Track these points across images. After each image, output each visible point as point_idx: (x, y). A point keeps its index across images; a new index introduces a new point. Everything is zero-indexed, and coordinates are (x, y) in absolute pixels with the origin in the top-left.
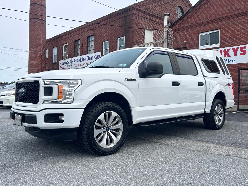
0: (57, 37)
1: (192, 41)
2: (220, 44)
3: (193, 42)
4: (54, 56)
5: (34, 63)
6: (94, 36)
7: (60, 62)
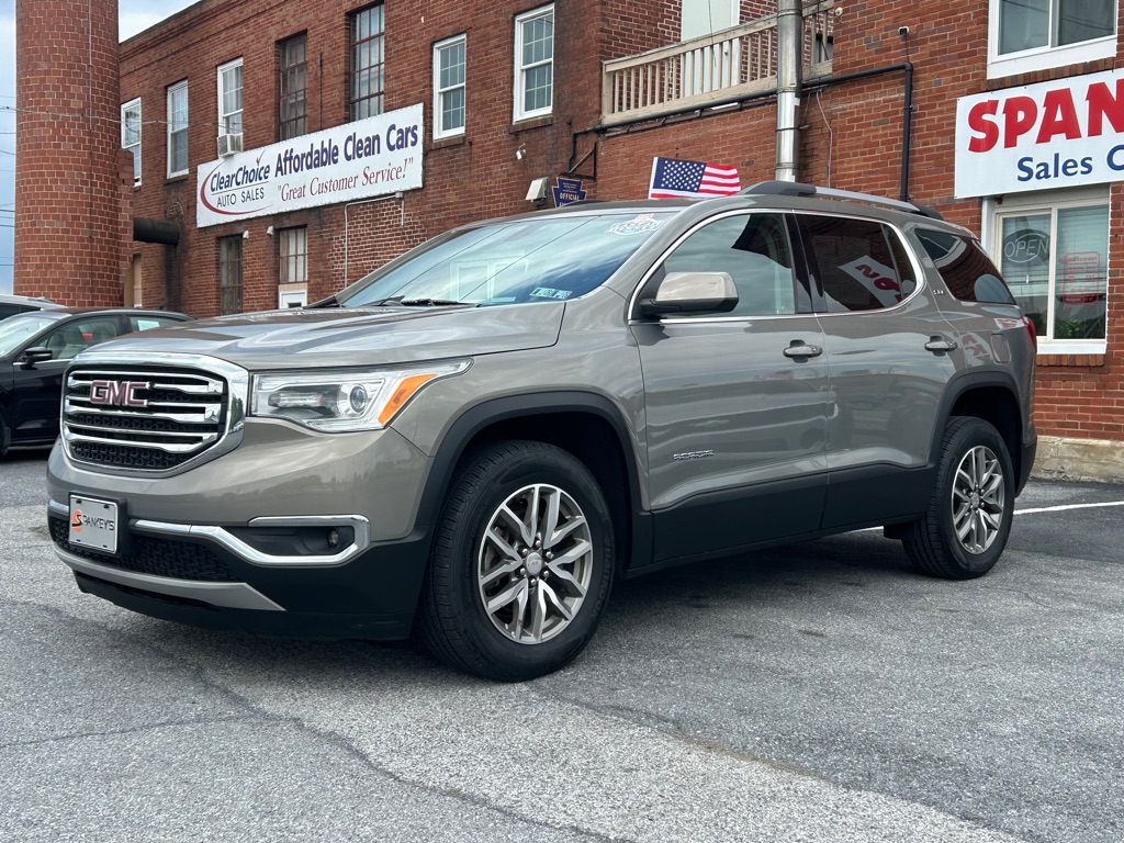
0: (187, 17)
1: (947, 22)
2: (1119, 39)
3: (953, 27)
4: (174, 135)
5: (45, 181)
6: (383, 7)
7: (204, 170)
